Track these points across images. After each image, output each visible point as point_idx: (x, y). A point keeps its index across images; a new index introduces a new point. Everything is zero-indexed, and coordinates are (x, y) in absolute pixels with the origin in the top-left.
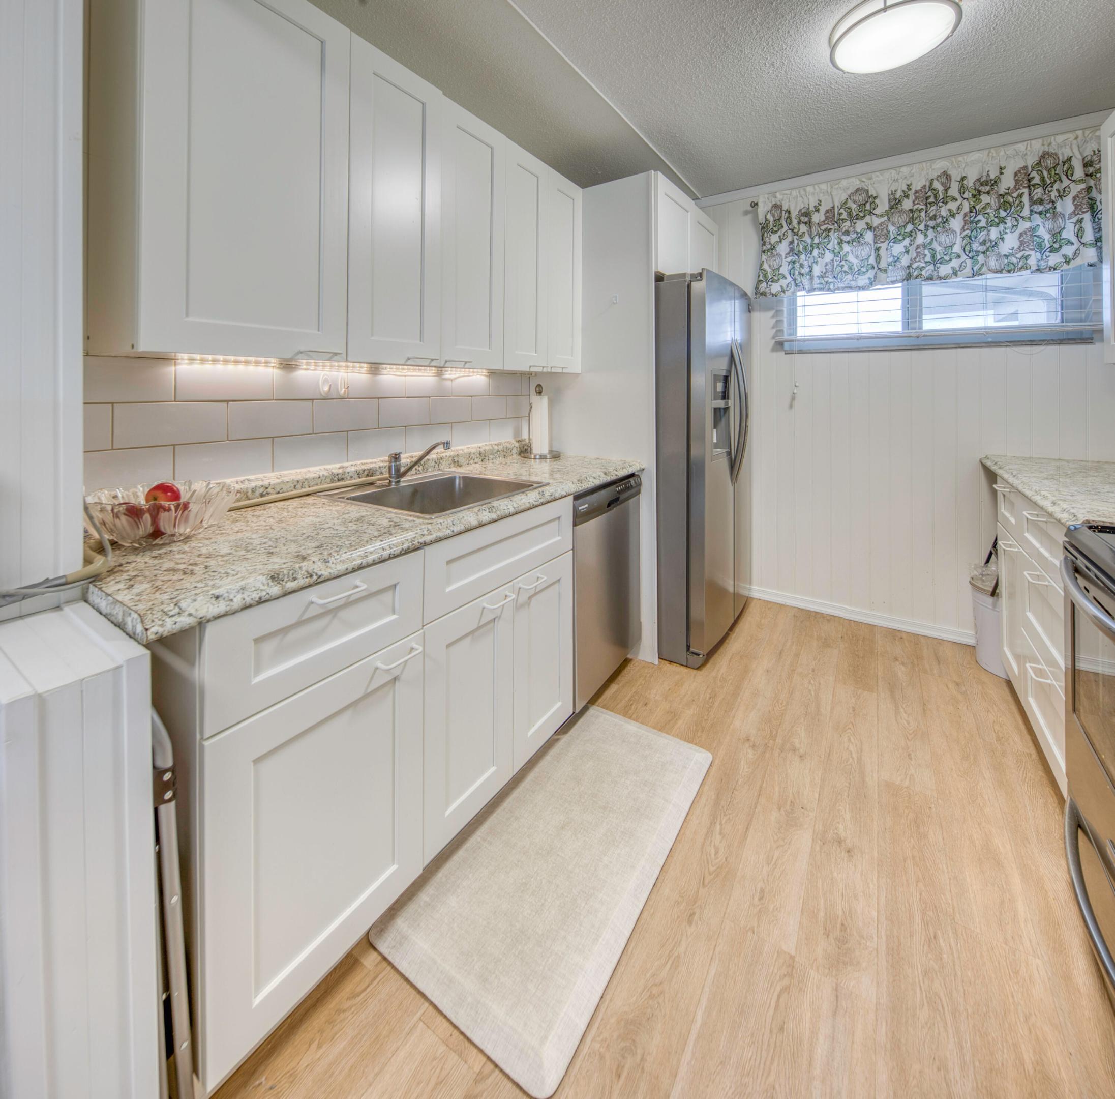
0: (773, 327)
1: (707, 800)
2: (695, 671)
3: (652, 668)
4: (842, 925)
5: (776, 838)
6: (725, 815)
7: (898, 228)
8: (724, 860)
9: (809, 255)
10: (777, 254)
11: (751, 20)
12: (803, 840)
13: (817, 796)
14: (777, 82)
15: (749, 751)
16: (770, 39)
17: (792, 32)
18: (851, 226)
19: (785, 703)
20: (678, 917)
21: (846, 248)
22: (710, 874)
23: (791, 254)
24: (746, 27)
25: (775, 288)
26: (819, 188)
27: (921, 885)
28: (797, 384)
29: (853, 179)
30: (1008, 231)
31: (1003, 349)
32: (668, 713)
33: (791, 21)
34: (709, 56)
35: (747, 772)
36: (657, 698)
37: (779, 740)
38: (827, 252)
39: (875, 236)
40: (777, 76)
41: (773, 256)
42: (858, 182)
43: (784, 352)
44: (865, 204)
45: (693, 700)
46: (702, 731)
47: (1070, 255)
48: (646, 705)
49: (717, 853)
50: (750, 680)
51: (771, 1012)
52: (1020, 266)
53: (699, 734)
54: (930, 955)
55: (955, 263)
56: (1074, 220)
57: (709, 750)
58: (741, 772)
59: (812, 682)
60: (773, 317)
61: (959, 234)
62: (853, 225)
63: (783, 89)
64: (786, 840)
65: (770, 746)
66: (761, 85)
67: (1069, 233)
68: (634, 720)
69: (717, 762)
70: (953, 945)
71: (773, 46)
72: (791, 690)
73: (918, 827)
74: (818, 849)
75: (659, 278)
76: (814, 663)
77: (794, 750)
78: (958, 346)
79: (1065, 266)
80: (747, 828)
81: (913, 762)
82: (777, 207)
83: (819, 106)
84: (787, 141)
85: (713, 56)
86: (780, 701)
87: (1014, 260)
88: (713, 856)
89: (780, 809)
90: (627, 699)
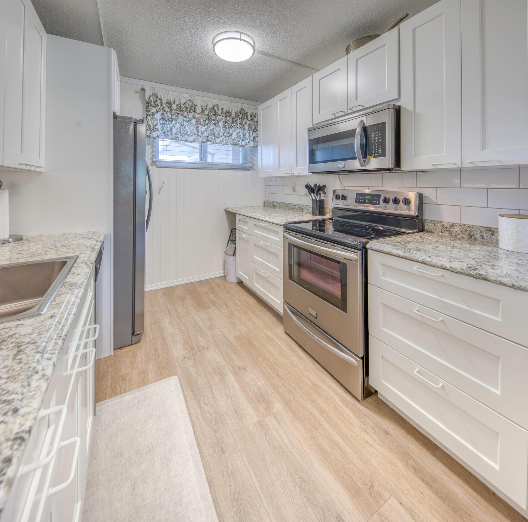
0: (151, 154)
1: (190, 397)
2: (137, 345)
3: (112, 358)
4: (260, 394)
5: (223, 386)
6: (201, 396)
7: (204, 121)
8: (215, 413)
9: (170, 123)
10: (155, 118)
11: (198, 7)
12: (231, 378)
13: (222, 358)
14: (186, 40)
15: (189, 361)
16: (198, 21)
17: (207, 24)
18: (187, 115)
19: (186, 332)
20: (219, 457)
21: (186, 124)
22: (215, 425)
23: (162, 120)
24: (194, 9)
25: (154, 135)
26: (174, 93)
27: (265, 361)
28: (164, 182)
29: (188, 95)
30: (234, 131)
31: (230, 171)
32: (140, 374)
33: (210, 20)
34: (170, 9)
35: (195, 371)
36: (127, 371)
37: (196, 348)
38: (177, 123)
39: (197, 122)
40: (188, 38)
41: (153, 118)
42: (189, 97)
43: (156, 167)
44: (192, 107)
45: (148, 359)
46: (164, 370)
47: (247, 143)
48: (124, 380)
49: (210, 414)
50: (166, 332)
51: (268, 447)
52: (237, 144)
53: (163, 372)
54: (280, 380)
55: (221, 139)
56: (248, 132)
57: (173, 375)
58: (192, 373)
59: (189, 317)
60: (151, 148)
61: (221, 128)
62: (188, 114)
63: (186, 44)
64: (226, 384)
65: (194, 353)
66: (180, 37)
67: (247, 136)
68: (124, 393)
69: (180, 377)
70: (282, 371)
71: (196, 24)
72: (184, 325)
73: (252, 344)
74: (236, 377)
75: (115, 117)
76: (184, 309)
77: (203, 348)
78: (219, 169)
79: (246, 146)
80: (212, 393)
81: (236, 325)
82: (155, 95)
83: (193, 59)
84: (171, 67)
85: (172, 10)
86: (184, 333)
87: (235, 141)
88: (210, 417)
89: (216, 374)
90: (110, 385)
